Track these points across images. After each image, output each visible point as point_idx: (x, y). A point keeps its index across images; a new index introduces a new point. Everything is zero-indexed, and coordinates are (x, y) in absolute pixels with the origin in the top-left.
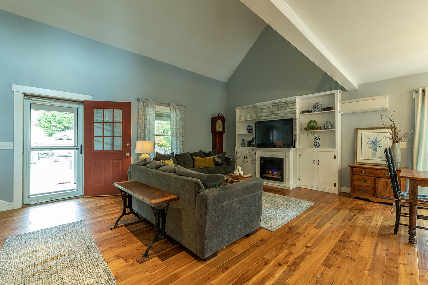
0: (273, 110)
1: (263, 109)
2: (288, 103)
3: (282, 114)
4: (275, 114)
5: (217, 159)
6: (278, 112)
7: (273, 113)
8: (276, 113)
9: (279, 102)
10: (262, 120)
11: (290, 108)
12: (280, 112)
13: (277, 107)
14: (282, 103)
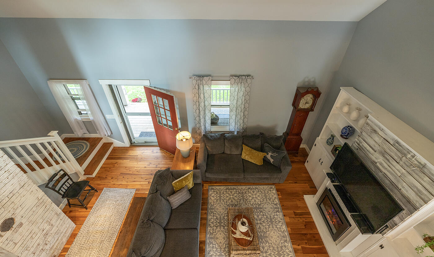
0: (388, 151)
1: (375, 131)
2: (426, 170)
3: (399, 174)
4: (388, 161)
5: (269, 157)
6: (394, 163)
7: (386, 156)
8: (390, 161)
9: (409, 152)
10: (362, 145)
11: (422, 182)
12: (397, 168)
13: (400, 155)
14: (413, 159)
